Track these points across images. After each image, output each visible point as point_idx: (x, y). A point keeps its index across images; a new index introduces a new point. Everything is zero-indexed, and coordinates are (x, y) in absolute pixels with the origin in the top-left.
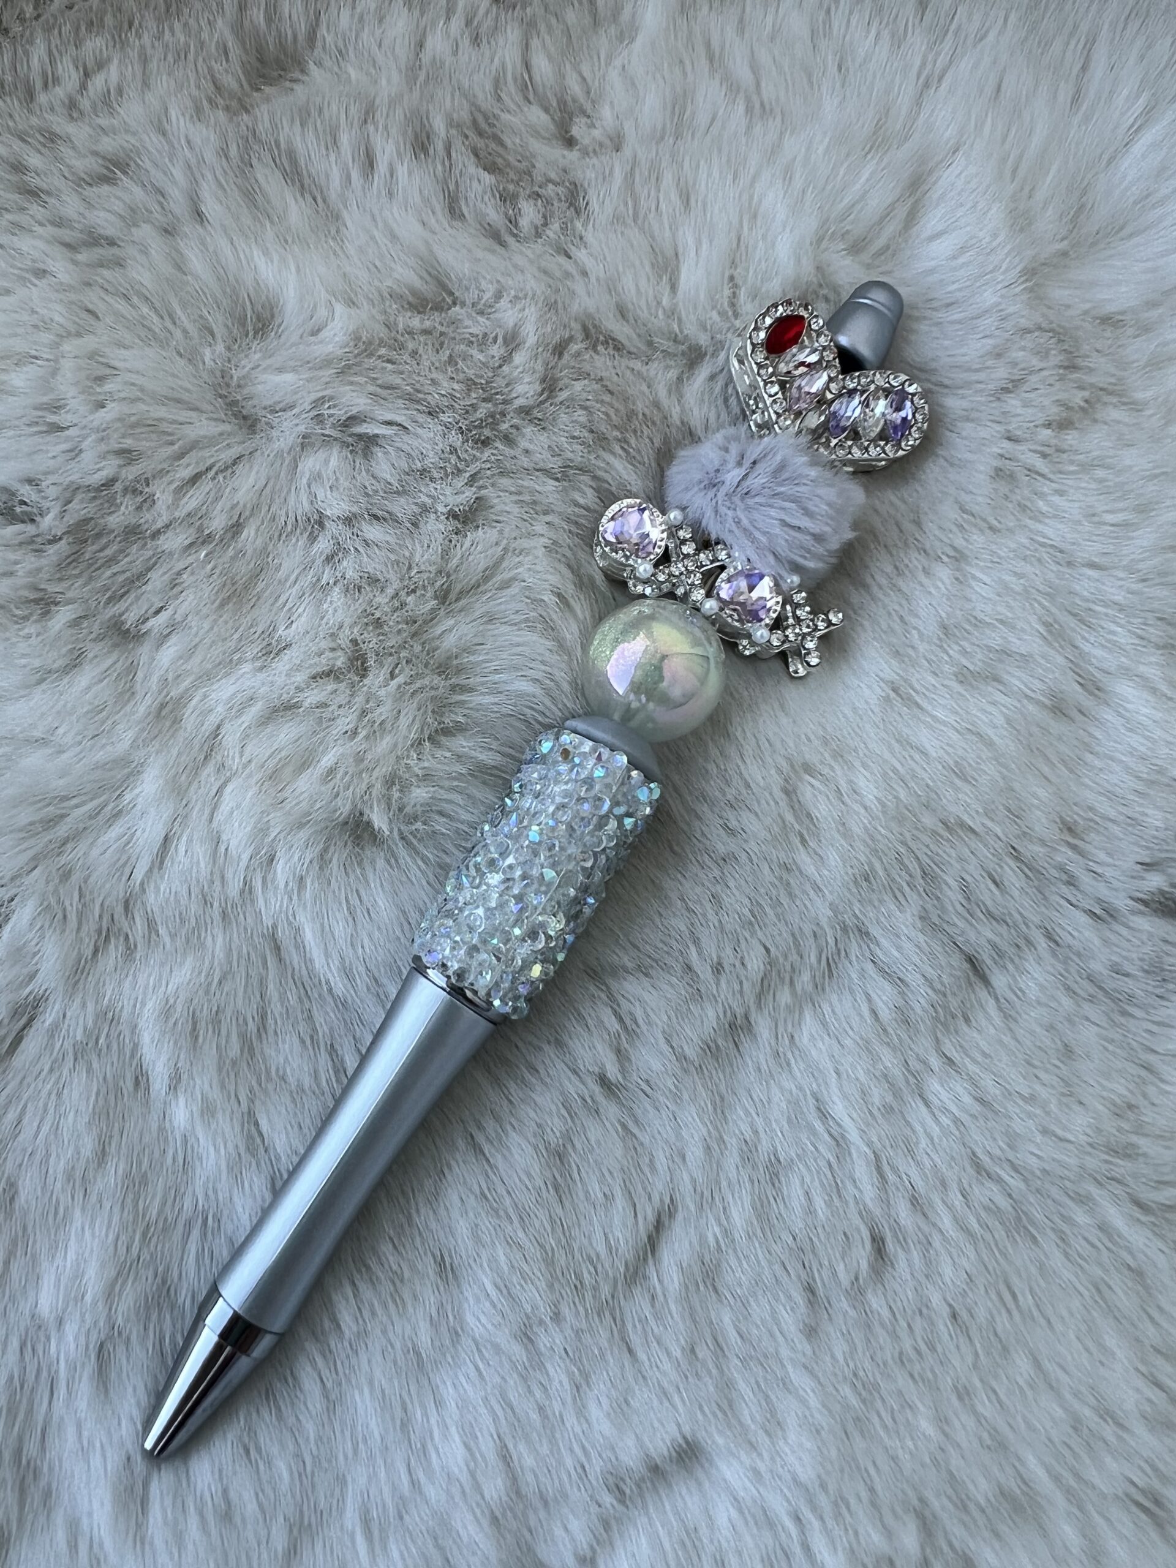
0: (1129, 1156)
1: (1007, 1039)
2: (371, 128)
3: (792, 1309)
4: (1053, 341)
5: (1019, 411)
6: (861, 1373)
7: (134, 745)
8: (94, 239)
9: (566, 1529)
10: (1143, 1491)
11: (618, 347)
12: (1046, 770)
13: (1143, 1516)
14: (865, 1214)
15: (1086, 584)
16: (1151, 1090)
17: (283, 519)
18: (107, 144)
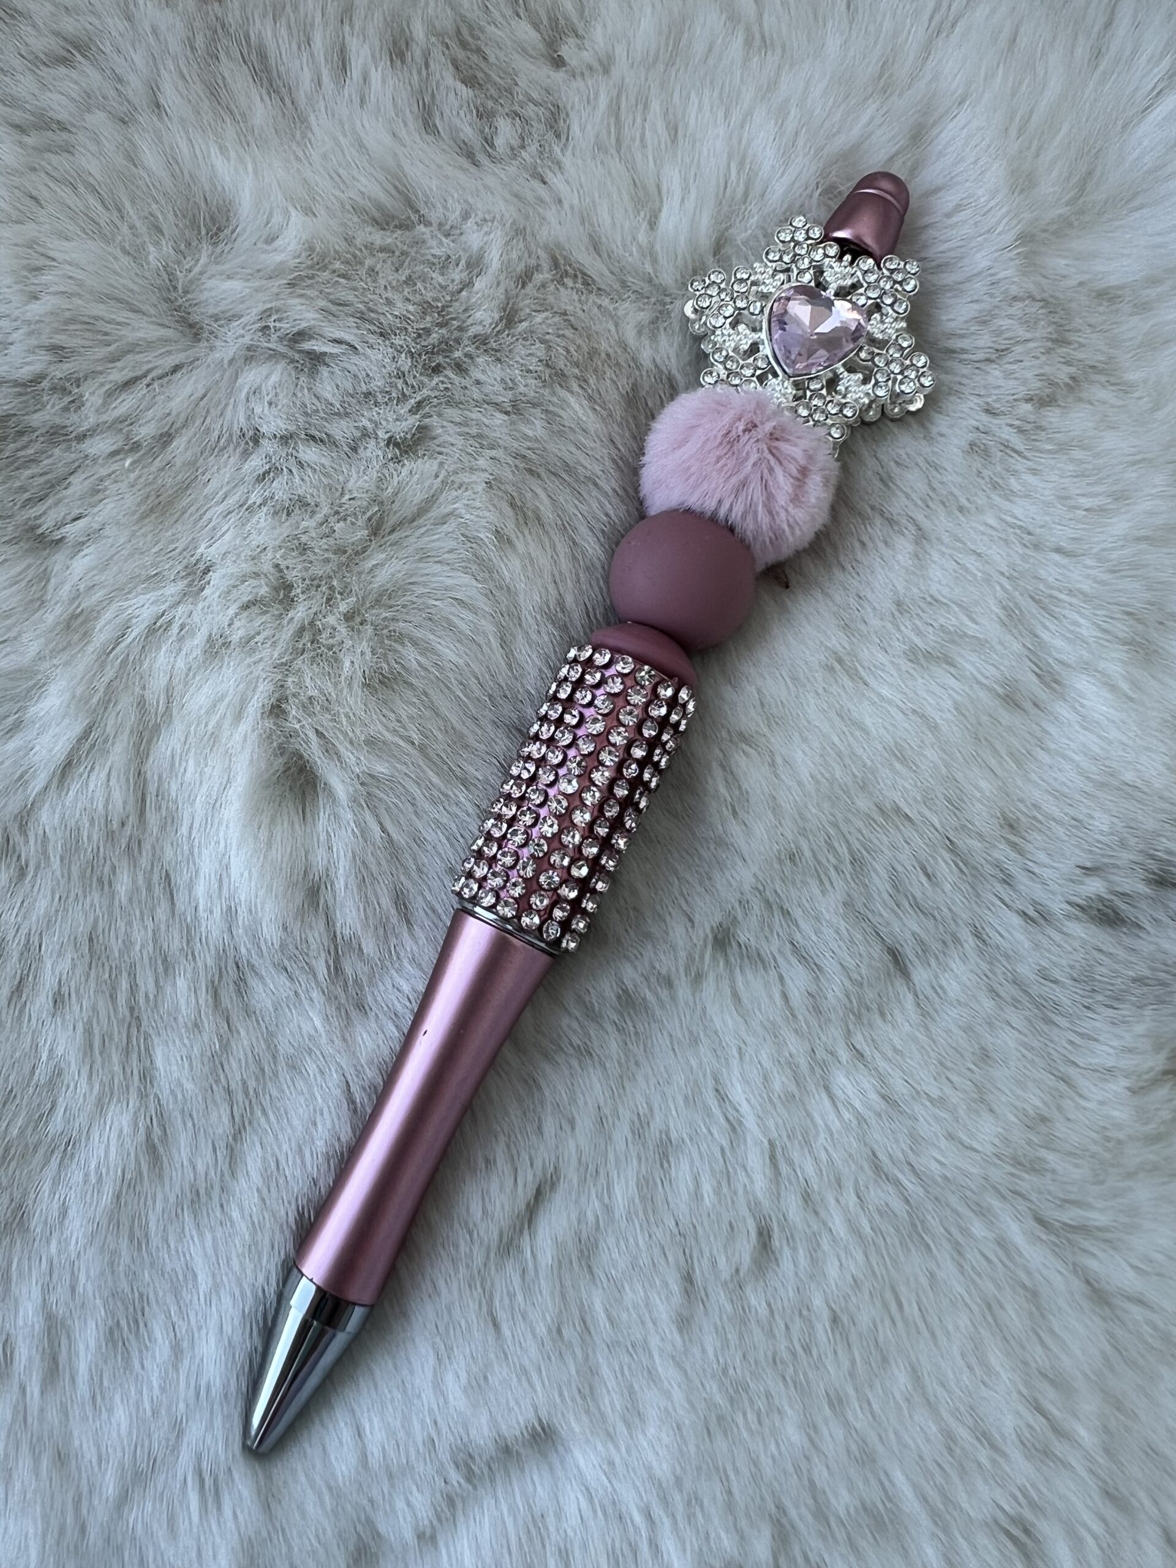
0: (1034, 1170)
1: (922, 1038)
2: (347, 28)
3: (667, 1298)
4: (1042, 311)
5: (1001, 382)
6: (731, 1371)
7: (40, 658)
8: (45, 123)
9: (408, 1503)
10: (1013, 1520)
11: (588, 282)
12: (993, 763)
13: (1009, 1545)
14: (754, 1207)
15: (1051, 569)
16: (1067, 1104)
17: (216, 433)
18: (69, 25)
